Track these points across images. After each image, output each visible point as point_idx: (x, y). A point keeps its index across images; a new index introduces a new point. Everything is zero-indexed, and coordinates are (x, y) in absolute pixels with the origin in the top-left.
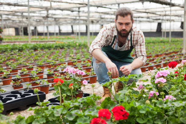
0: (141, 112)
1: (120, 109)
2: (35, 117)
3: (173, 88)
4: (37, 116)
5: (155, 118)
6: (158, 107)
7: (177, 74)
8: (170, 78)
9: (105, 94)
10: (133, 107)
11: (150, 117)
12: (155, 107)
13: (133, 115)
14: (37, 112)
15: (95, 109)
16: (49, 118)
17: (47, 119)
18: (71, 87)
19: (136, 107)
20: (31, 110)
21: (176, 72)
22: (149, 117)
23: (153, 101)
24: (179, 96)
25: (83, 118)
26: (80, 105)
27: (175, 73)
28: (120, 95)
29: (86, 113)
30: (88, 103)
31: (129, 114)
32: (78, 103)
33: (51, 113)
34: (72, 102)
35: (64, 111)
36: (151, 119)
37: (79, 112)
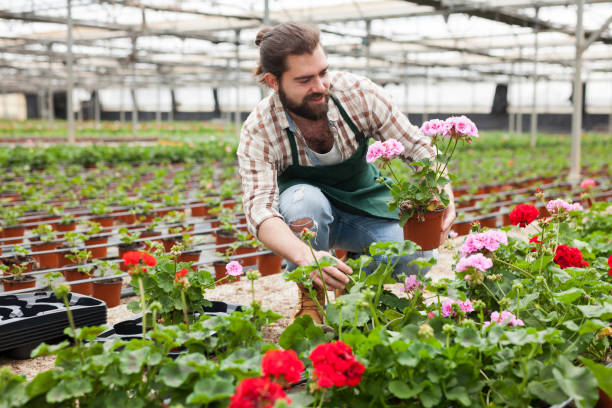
0: (403, 362)
1: (335, 352)
2: (56, 377)
3: (516, 288)
4: (64, 374)
5: (448, 381)
6: (462, 348)
7: (534, 245)
8: (511, 257)
9: (301, 311)
10: (381, 346)
11: (433, 379)
12: (452, 348)
13: (380, 369)
14: (67, 363)
15: (257, 353)
16: (102, 379)
17: (97, 383)
18: (181, 280)
19: (390, 347)
20: (45, 354)
21: (534, 239)
22: (428, 379)
23: (446, 327)
24: (535, 314)
25: (213, 379)
26: (207, 340)
27: (531, 241)
28: (343, 308)
29: (227, 364)
30: (234, 334)
31: (366, 367)
32: (203, 333)
33: (112, 364)
34: (182, 329)
35: (154, 358)
36: (434, 384)
37: (203, 361)
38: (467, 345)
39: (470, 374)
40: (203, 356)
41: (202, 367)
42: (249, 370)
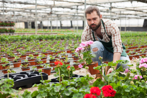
0: (126, 91)
1: (108, 88)
2: (38, 92)
4: (40, 92)
5: (138, 96)
6: (141, 87)
9: (97, 77)
10: (120, 87)
11: (134, 95)
12: (139, 88)
13: (119, 93)
14: (41, 89)
15: (88, 87)
16: (50, 93)
17: (48, 94)
18: (68, 69)
19: (122, 87)
20: (36, 86)
22: (132, 95)
23: (137, 82)
25: (77, 94)
26: (75, 84)
28: (110, 77)
29: (81, 90)
30: (82, 83)
31: (116, 92)
32: (74, 82)
33: (52, 90)
34: (69, 81)
35: (63, 88)
36: (134, 97)
37: (75, 89)
38: (143, 87)
39: (143, 94)
40: (75, 88)
41: (75, 91)
42: (87, 92)
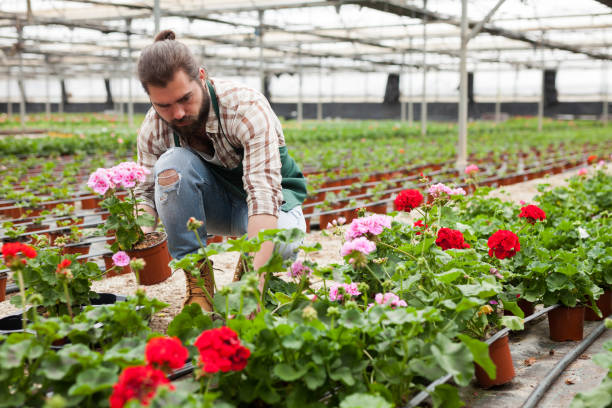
0: (288, 345)
1: (221, 338)
3: (399, 270)
5: (332, 361)
6: (345, 329)
7: (419, 228)
8: (396, 241)
9: (190, 298)
10: (267, 330)
11: (318, 360)
12: (336, 330)
13: (266, 354)
15: (142, 342)
18: (63, 272)
19: (275, 332)
21: (418, 223)
22: (312, 361)
23: (331, 310)
24: (418, 295)
25: (97, 369)
26: (91, 331)
27: (416, 224)
28: (230, 295)
29: (111, 354)
30: (118, 324)
31: (252, 352)
32: (86, 324)
34: (65, 321)
35: (36, 351)
36: (319, 366)
37: (86, 352)
38: (350, 326)
39: (354, 355)
40: (86, 348)
41: (86, 359)
42: (134, 359)
